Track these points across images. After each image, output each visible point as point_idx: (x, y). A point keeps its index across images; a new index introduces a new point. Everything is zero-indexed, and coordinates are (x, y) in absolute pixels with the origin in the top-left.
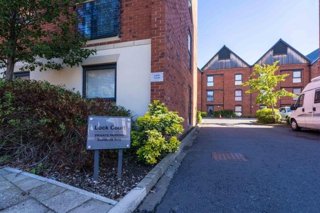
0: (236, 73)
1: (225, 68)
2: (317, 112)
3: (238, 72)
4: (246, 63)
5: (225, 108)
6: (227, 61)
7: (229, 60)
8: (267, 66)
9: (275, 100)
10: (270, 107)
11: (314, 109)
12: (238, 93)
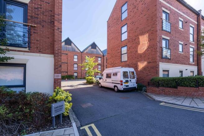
0: (74, 54)
1: (69, 51)
2: (107, 81)
3: (75, 54)
4: (79, 50)
5: (68, 74)
6: (69, 46)
7: (71, 47)
8: (90, 58)
9: (93, 73)
10: (91, 76)
11: (106, 80)
12: (76, 66)
